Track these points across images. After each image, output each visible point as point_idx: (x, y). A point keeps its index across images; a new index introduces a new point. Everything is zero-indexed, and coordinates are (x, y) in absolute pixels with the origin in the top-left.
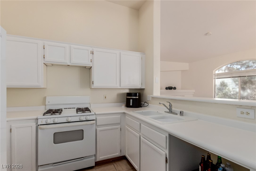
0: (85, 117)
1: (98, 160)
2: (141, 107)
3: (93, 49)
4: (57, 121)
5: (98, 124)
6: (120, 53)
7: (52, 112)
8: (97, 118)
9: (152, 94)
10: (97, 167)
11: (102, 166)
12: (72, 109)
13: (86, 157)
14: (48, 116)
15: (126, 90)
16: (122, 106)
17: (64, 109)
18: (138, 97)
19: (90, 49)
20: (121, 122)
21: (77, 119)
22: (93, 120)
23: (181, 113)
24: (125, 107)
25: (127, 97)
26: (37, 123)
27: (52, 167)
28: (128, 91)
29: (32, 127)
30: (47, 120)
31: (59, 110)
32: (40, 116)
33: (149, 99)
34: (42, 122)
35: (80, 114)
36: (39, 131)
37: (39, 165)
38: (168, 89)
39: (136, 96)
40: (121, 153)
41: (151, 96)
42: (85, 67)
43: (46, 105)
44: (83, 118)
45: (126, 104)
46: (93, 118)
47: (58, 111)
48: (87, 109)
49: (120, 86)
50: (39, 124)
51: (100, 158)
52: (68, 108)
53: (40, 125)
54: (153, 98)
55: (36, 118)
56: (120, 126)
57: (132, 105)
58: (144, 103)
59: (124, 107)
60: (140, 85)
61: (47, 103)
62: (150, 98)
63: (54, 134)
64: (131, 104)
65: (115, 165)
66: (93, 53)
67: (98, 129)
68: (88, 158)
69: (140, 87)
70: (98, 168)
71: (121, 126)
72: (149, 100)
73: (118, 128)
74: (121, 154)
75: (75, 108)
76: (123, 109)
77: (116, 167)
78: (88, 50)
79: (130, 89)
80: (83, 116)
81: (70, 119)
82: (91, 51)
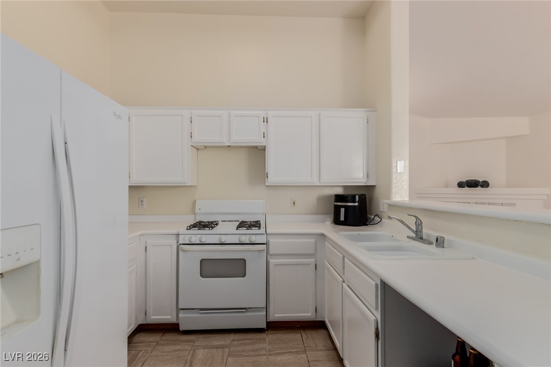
0: (248, 237)
1: (271, 319)
2: (367, 225)
3: (267, 114)
4: (205, 239)
5: (271, 252)
6: (320, 114)
7: (201, 225)
8: (271, 240)
9: (389, 197)
10: (270, 332)
11: (279, 332)
12: (234, 222)
13: (250, 309)
14: (195, 231)
15: (336, 188)
16: (325, 222)
17: (222, 221)
18: (357, 204)
19: (262, 114)
20: (316, 252)
21: (235, 239)
22: (264, 244)
23: (438, 240)
24: (332, 223)
25: (336, 204)
26: (178, 242)
27: (198, 315)
28: (340, 191)
29: (171, 246)
30: (191, 237)
31: (212, 223)
32: (183, 230)
33: (384, 209)
34: (184, 239)
35: (243, 231)
36: (180, 252)
37: (180, 307)
38: (464, 187)
39: (354, 201)
40: (316, 315)
41: (386, 201)
42: (256, 147)
43: (195, 215)
44: (245, 239)
45: (333, 218)
46: (263, 239)
47: (210, 225)
48: (257, 224)
49: (320, 182)
50: (180, 243)
51: (276, 315)
52: (228, 221)
53: (183, 244)
54: (390, 206)
55: (176, 233)
56: (313, 260)
57: (343, 220)
58: (373, 217)
59: (329, 223)
60: (363, 178)
61: (197, 211)
62: (386, 206)
63: (202, 261)
64: (342, 218)
65: (304, 336)
66: (266, 120)
67: (272, 261)
68: (254, 311)
69: (365, 183)
70: (272, 334)
71: (316, 261)
72: (382, 210)
73: (310, 264)
74: (316, 317)
75: (239, 221)
76: (327, 228)
77: (304, 339)
78: (258, 116)
79: (345, 187)
80: (246, 235)
81: (225, 239)
82: (264, 118)
